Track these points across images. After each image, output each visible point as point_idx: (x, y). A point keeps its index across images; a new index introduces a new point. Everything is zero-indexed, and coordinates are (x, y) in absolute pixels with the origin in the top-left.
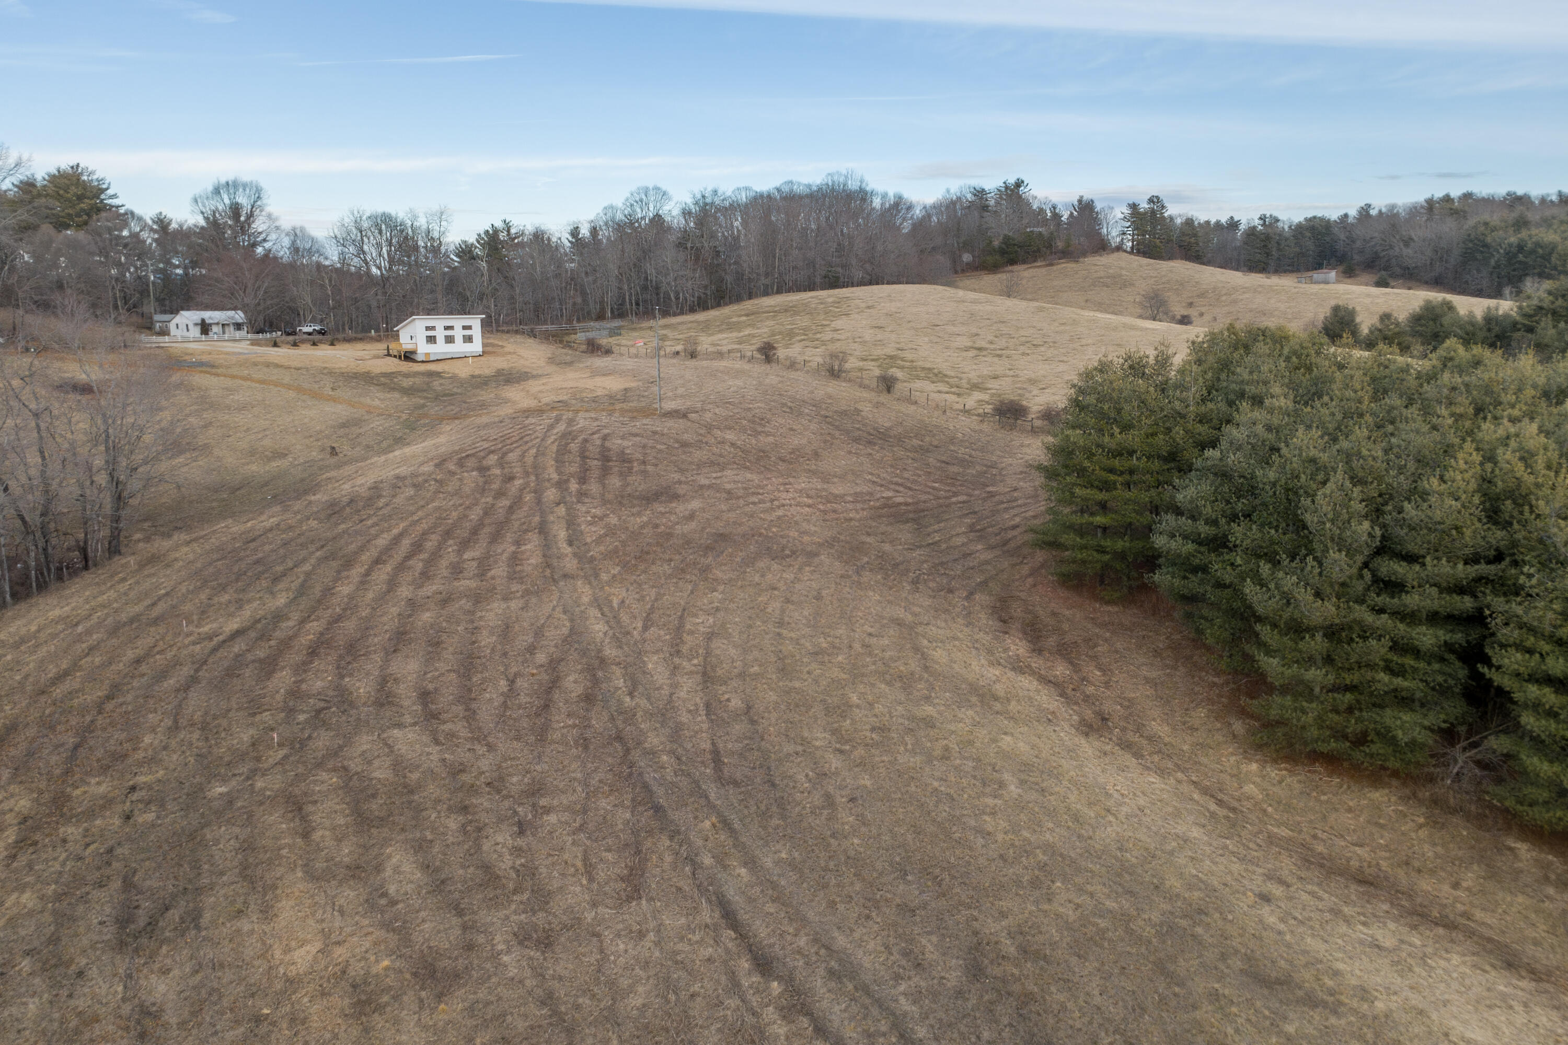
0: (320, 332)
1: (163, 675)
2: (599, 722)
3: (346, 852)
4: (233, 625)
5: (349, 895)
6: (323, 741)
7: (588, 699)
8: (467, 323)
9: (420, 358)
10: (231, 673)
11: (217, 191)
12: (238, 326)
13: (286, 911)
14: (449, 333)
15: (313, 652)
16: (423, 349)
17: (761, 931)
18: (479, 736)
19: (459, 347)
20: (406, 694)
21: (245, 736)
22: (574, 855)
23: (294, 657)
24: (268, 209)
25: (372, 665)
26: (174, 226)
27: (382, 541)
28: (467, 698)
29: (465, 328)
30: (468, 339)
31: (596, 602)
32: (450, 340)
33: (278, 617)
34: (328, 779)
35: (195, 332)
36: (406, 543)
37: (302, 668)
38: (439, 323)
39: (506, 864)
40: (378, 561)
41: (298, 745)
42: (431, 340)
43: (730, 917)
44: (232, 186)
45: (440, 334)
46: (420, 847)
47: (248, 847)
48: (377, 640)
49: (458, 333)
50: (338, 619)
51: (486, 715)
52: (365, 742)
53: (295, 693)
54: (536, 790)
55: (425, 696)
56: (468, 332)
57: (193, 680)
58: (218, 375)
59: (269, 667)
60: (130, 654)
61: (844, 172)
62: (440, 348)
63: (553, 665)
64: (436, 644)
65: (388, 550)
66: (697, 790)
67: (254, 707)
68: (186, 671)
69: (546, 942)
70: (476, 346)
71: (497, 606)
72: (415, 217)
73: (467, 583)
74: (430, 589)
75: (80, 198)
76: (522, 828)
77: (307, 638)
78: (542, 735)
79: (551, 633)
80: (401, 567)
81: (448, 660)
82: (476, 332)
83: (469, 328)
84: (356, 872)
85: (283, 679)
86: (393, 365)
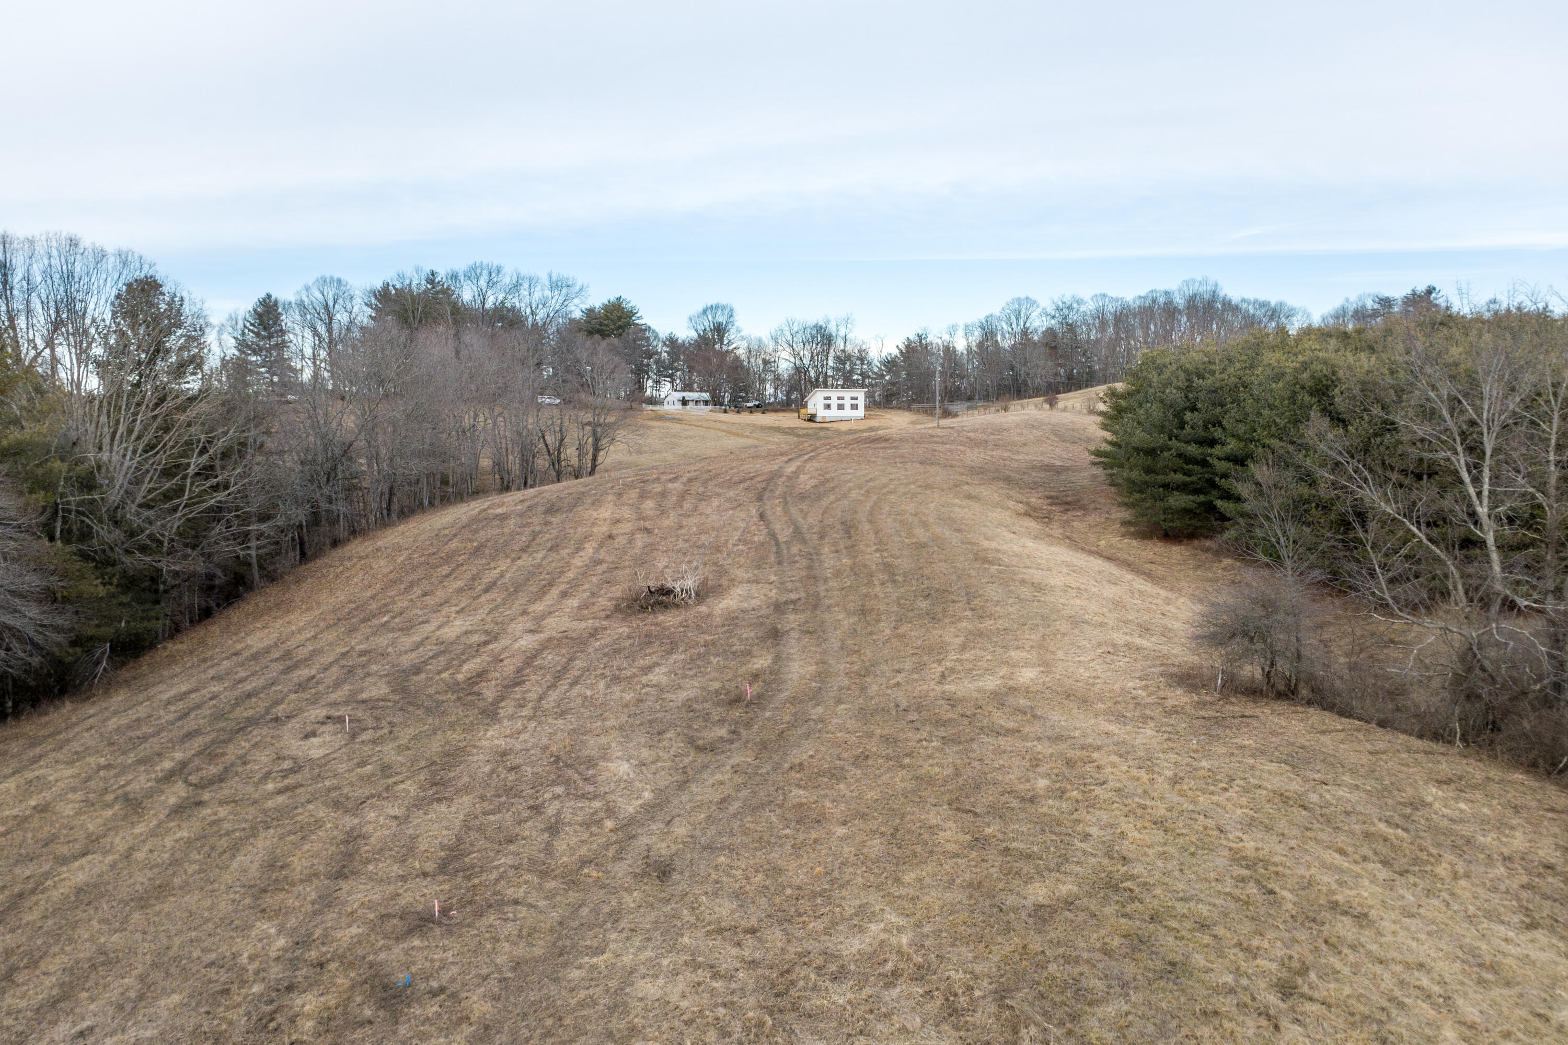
0: (758, 406)
8: (854, 395)
9: (818, 420)
11: (705, 312)
12: (706, 403)
14: (841, 402)
16: (821, 413)
19: (847, 413)
24: (736, 324)
26: (680, 341)
29: (852, 398)
30: (854, 407)
32: (841, 407)
35: (679, 406)
38: (834, 394)
42: (828, 407)
44: (714, 308)
45: (834, 403)
49: (847, 402)
56: (854, 402)
58: (681, 424)
61: (1199, 278)
62: (834, 413)
70: (861, 412)
72: (828, 321)
75: (619, 318)
82: (861, 402)
83: (856, 399)
86: (800, 425)
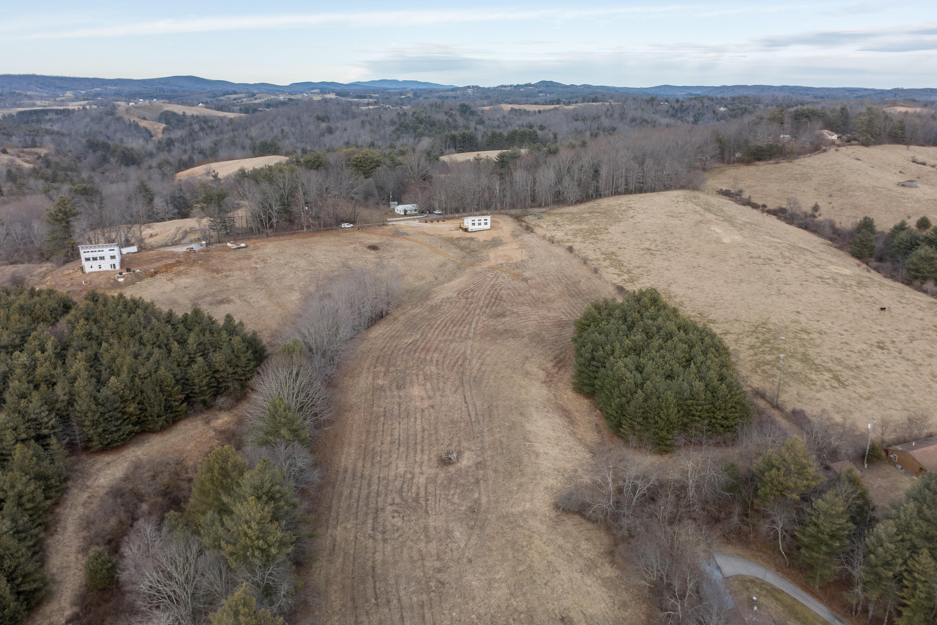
0: (440, 214)
1: (399, 350)
2: (461, 370)
3: (423, 383)
4: (410, 341)
5: (422, 388)
6: (422, 366)
7: (461, 365)
8: (486, 218)
9: (469, 231)
10: (410, 352)
13: (415, 388)
14: (479, 222)
15: (422, 350)
16: (471, 228)
17: (468, 400)
18: (443, 369)
19: (483, 227)
20: (435, 360)
21: (411, 364)
22: (449, 388)
23: (419, 350)
25: (430, 354)
27: (439, 322)
28: (443, 362)
29: (485, 220)
30: (486, 224)
31: (471, 346)
33: (418, 340)
34: (421, 372)
35: (403, 213)
36: (444, 323)
37: (420, 353)
38: (476, 219)
39: (441, 387)
40: (437, 328)
41: (418, 366)
42: (474, 224)
43: (465, 397)
45: (477, 222)
46: (431, 383)
47: (411, 380)
48: (432, 349)
49: (483, 222)
50: (427, 343)
51: (445, 365)
52: (427, 368)
53: (419, 358)
54: (448, 378)
55: (437, 361)
57: (404, 352)
58: (408, 240)
59: (415, 351)
60: (394, 345)
62: (476, 228)
63: (459, 358)
64: (441, 351)
65: (440, 325)
66: (470, 382)
67: (413, 359)
68: (403, 350)
69: (443, 396)
70: (488, 226)
71: (454, 344)
73: (451, 337)
74: (444, 338)
76: (444, 383)
77: (422, 347)
78: (452, 370)
79: (461, 352)
80: (441, 331)
81: (443, 354)
82: (489, 221)
84: (423, 385)
85: (417, 354)
86: (460, 233)
